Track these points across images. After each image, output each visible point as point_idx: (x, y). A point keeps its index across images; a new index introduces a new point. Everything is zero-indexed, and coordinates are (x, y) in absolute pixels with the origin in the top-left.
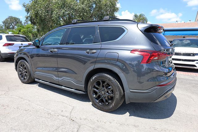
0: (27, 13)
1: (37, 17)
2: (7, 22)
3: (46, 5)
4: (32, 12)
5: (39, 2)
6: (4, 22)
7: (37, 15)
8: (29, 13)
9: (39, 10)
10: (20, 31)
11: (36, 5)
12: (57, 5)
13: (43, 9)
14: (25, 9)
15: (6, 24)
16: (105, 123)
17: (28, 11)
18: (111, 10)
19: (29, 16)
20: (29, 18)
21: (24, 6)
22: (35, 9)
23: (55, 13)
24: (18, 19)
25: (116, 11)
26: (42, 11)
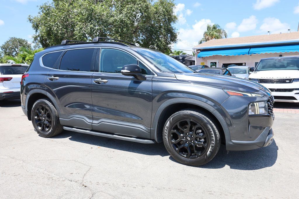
0: (35, 30)
1: (51, 35)
2: (8, 47)
3: (64, 18)
4: (42, 29)
5: (53, 14)
6: (3, 48)
7: (49, 33)
8: (39, 31)
9: (52, 26)
10: (24, 59)
11: (49, 18)
12: (81, 16)
13: (58, 24)
14: (31, 25)
15: (6, 49)
16: (135, 188)
17: (36, 27)
18: (165, 20)
19: (39, 36)
20: (39, 38)
21: (30, 20)
22: (47, 24)
23: (79, 28)
24: (24, 41)
25: (174, 21)
26: (57, 27)
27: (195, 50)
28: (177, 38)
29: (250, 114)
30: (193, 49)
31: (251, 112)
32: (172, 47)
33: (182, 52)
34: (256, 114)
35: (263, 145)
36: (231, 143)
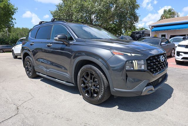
3: (67, 10)
13: (64, 14)
25: (137, 9)
26: (64, 16)
27: (151, 27)
28: (139, 19)
29: (127, 69)
30: (149, 26)
31: (128, 68)
32: (136, 26)
33: (145, 28)
34: (135, 69)
35: (141, 94)
36: (114, 90)
